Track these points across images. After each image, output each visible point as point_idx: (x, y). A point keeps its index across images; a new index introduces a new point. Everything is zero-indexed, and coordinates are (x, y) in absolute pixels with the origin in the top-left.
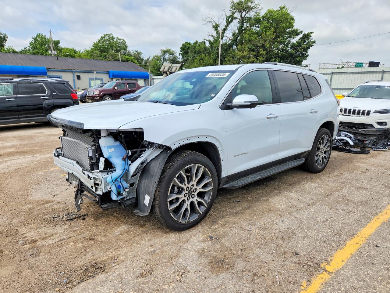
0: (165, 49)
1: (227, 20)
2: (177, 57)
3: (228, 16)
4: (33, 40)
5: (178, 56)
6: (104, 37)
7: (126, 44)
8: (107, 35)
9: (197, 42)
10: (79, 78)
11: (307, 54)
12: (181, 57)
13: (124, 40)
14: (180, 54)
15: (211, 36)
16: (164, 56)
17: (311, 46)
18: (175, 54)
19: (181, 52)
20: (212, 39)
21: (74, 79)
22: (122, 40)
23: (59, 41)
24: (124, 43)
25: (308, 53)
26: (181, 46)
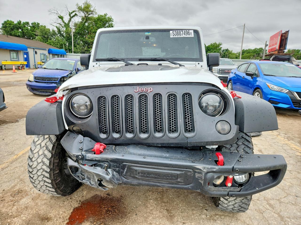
1: (70, 15)
3: (70, 12)
21: (34, 54)
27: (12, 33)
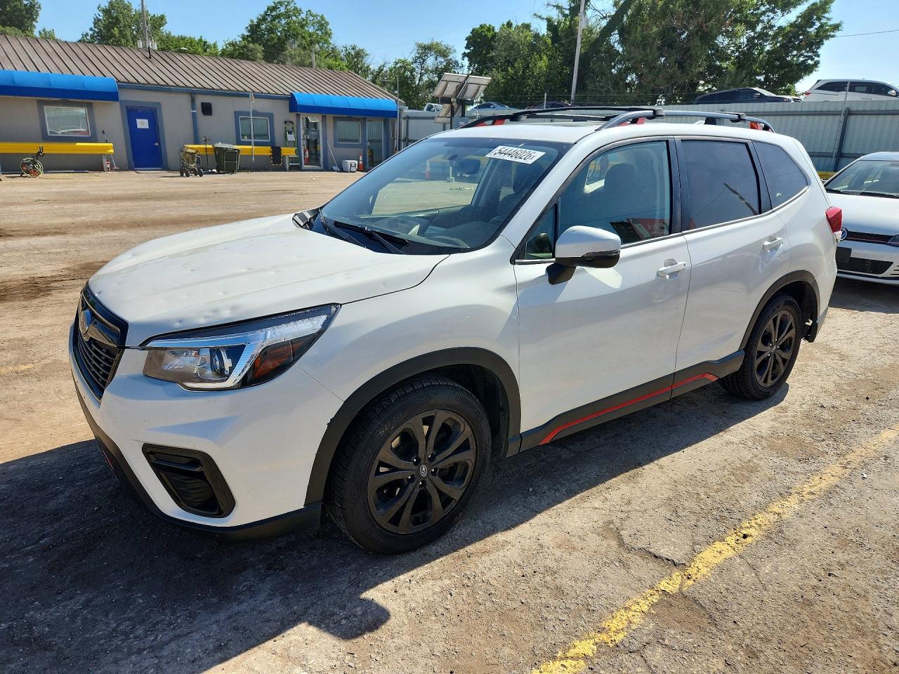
0: (427, 42)
2: (456, 62)
4: (101, 14)
5: (460, 61)
6: (273, 9)
7: (329, 27)
8: (280, 3)
9: (509, 24)
10: (207, 109)
11: (816, 59)
12: (466, 62)
13: (322, 17)
14: (465, 55)
15: (554, 6)
16: (424, 61)
17: (827, 37)
18: (451, 56)
19: (468, 51)
20: (555, 15)
21: (194, 114)
22: (319, 18)
23: (162, 18)
24: (322, 25)
25: (818, 56)
26: (468, 34)
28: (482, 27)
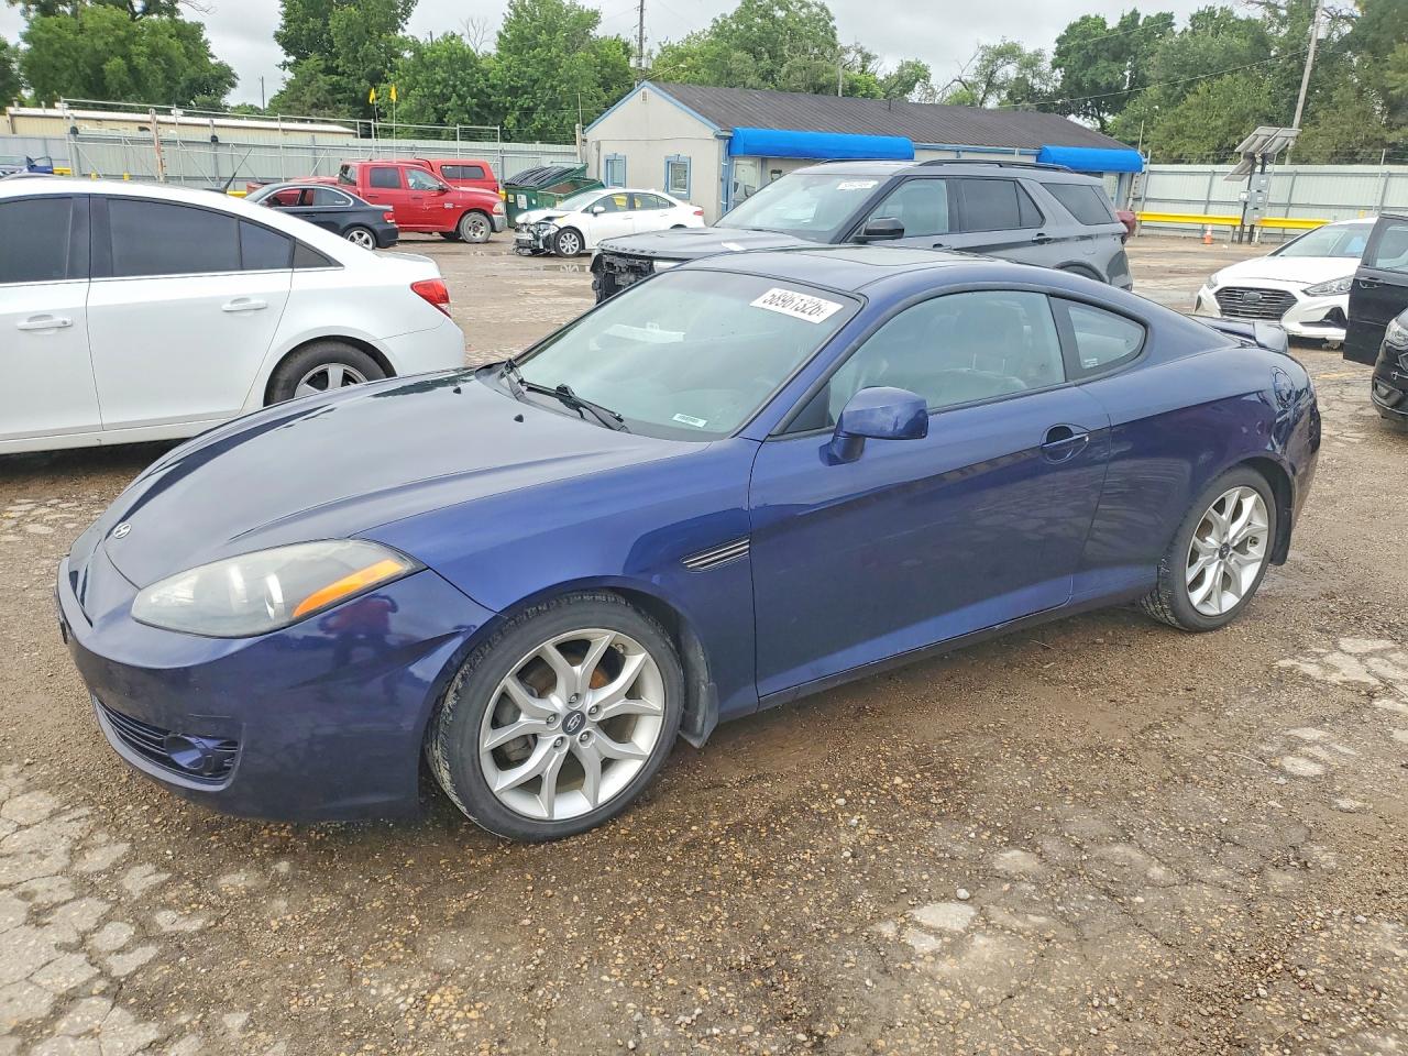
7: (832, 23)
9: (1135, 15)
12: (1058, 73)
13: (823, 8)
14: (1055, 64)
16: (993, 72)
19: (1058, 58)
22: (815, 10)
23: (595, 14)
24: (824, 18)
26: (1060, 33)
27: (1084, 75)
28: (1085, 19)
